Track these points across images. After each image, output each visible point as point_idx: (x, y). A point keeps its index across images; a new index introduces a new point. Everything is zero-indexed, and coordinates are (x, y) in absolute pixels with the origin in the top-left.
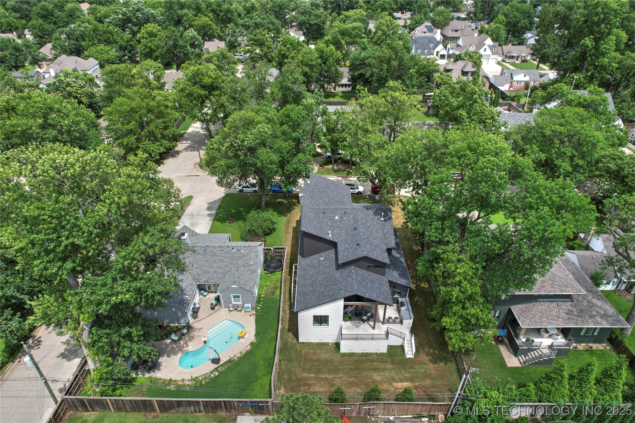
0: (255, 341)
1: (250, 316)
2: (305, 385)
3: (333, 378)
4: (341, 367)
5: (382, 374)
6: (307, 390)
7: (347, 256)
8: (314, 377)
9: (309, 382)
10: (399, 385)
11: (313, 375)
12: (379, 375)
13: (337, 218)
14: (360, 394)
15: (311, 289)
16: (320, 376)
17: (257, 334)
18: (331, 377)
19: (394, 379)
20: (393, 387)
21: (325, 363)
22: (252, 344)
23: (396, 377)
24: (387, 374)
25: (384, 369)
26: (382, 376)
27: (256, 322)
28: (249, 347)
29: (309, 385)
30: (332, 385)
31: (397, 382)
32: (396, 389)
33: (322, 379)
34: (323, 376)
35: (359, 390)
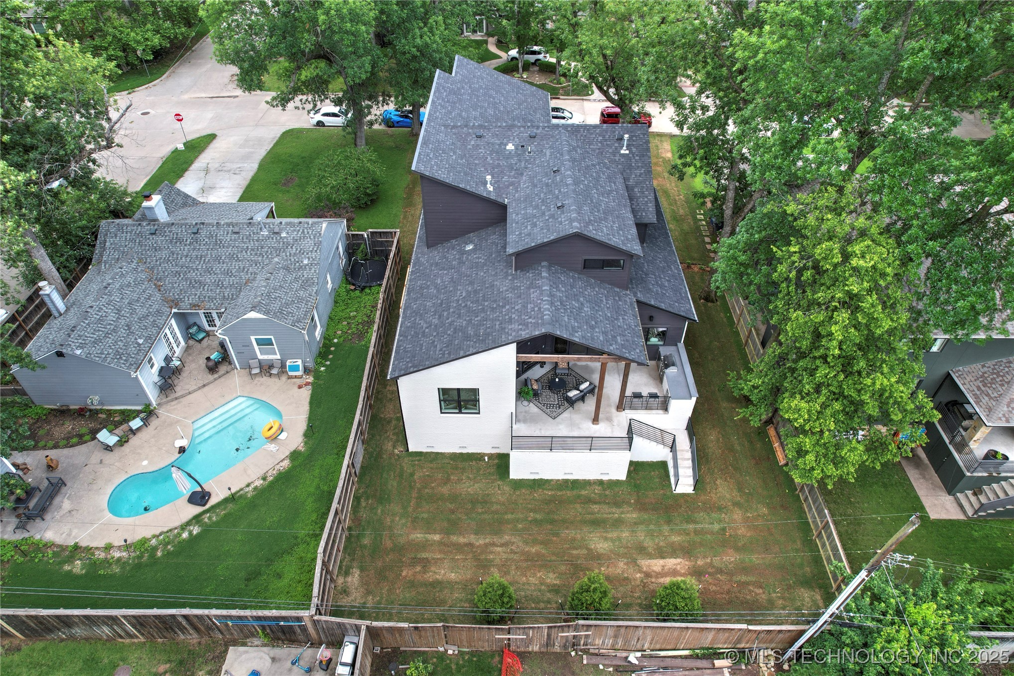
0: (302, 448)
1: (300, 387)
2: (415, 561)
3: (486, 545)
4: (509, 516)
5: (613, 535)
6: (419, 577)
7: (529, 235)
8: (440, 543)
9: (424, 555)
10: (657, 565)
11: (437, 537)
12: (606, 539)
13: (510, 147)
14: (555, 590)
15: (435, 321)
16: (454, 538)
17: (309, 433)
18: (481, 542)
19: (642, 550)
20: (640, 571)
21: (469, 506)
22: (294, 455)
23: (649, 543)
24: (625, 534)
25: (618, 523)
26: (613, 540)
27: (311, 403)
28: (286, 464)
29: (426, 564)
30: (484, 565)
31: (650, 556)
32: (648, 575)
33: (459, 548)
34: (462, 540)
35: (551, 579)
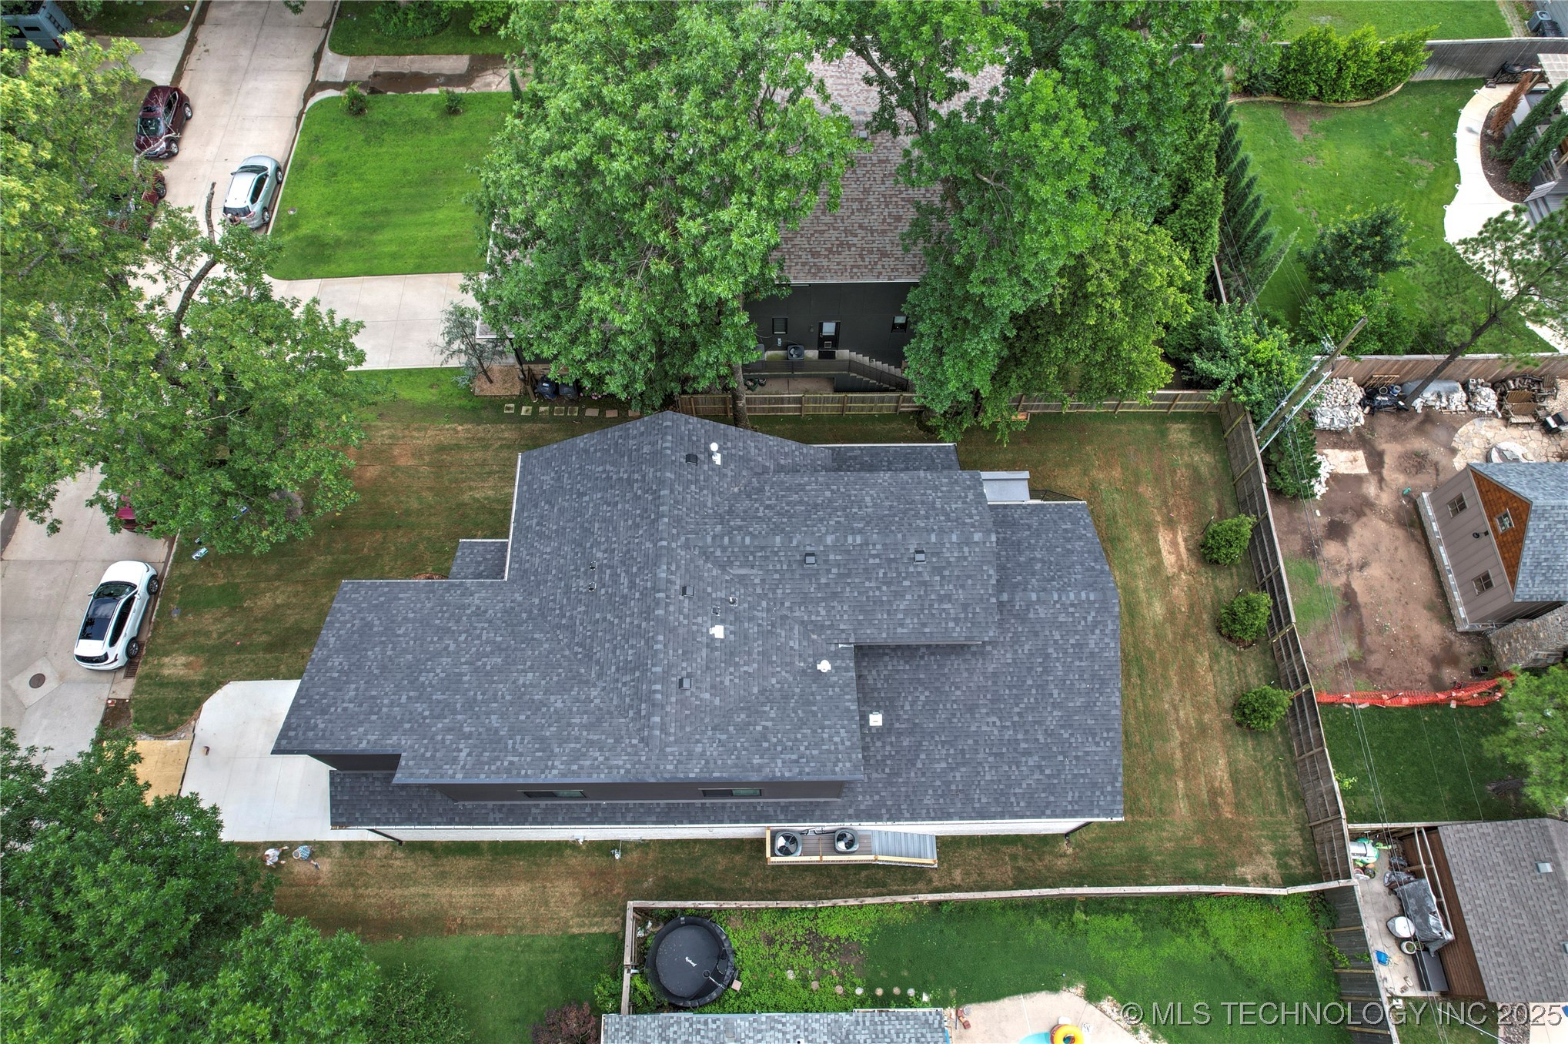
0: (1080, 988)
1: (966, 1025)
2: (1215, 806)
3: (1180, 728)
4: (1140, 705)
5: (1143, 596)
6: (1231, 798)
8: (1186, 779)
9: (1205, 796)
10: (1169, 559)
11: (1181, 784)
12: (1150, 604)
13: (718, 631)
14: (1215, 657)
16: (1178, 764)
17: (1053, 986)
18: (1178, 734)
19: (1157, 569)
20: (1179, 575)
21: (1134, 750)
22: (1092, 996)
23: (1148, 562)
24: (1141, 584)
25: (1129, 591)
26: (1150, 597)
27: (996, 996)
28: (1107, 1004)
29: (1214, 793)
30: (1203, 730)
31: (1160, 562)
32: (1181, 568)
33: (1187, 758)
34: (1178, 755)
35: (1203, 660)
